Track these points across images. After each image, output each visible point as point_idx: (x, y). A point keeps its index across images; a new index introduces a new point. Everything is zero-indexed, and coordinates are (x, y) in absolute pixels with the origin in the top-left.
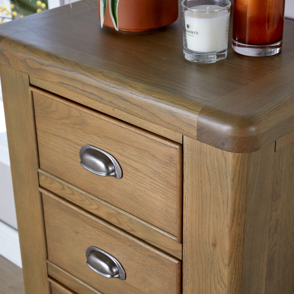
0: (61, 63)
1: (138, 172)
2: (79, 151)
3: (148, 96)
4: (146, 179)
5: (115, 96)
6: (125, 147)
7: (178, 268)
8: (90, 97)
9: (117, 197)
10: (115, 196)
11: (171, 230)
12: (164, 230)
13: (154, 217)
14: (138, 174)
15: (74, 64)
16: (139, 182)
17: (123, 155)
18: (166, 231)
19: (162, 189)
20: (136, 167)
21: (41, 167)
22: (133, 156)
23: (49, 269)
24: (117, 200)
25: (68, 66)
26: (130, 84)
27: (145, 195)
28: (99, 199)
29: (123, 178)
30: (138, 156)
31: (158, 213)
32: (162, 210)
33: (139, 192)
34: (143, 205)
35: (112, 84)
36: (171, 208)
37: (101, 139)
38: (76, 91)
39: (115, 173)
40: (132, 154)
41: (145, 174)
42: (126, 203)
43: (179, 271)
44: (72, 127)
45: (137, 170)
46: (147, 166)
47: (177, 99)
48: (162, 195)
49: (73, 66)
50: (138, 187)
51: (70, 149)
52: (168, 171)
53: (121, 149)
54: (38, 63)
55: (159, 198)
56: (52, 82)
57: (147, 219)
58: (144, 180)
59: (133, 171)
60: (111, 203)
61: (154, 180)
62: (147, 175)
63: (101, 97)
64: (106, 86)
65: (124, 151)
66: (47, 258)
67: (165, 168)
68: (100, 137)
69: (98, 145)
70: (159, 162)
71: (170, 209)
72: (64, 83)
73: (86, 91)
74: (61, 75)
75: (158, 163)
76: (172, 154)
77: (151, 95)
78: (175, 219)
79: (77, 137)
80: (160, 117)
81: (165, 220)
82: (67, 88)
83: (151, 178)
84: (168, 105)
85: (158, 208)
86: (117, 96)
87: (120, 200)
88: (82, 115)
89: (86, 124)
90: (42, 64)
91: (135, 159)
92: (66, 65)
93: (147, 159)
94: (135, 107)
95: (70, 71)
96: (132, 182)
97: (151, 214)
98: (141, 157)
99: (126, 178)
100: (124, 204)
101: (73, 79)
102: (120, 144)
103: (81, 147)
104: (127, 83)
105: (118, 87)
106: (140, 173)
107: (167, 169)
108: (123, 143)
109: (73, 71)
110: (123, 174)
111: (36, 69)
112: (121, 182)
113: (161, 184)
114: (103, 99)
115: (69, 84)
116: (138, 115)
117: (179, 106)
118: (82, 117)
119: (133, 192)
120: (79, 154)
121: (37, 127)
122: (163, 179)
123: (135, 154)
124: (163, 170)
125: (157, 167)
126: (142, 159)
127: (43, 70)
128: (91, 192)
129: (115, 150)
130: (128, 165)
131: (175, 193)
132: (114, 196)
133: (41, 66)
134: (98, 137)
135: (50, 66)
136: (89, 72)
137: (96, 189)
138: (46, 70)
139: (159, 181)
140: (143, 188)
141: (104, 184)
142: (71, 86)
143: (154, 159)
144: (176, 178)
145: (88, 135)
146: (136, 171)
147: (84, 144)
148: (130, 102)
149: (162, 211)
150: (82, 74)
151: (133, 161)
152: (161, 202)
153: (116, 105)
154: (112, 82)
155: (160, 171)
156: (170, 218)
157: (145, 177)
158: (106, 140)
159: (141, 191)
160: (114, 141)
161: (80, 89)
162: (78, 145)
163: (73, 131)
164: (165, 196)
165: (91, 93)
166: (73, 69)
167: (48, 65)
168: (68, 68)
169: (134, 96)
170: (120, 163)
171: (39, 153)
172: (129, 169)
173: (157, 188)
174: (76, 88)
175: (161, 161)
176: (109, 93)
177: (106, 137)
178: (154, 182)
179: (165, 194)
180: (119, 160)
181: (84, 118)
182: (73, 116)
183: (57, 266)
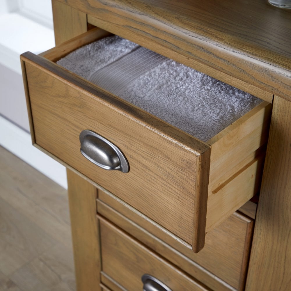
0: (129, 5)
1: (147, 170)
2: (79, 135)
3: (237, 49)
4: (157, 180)
5: (194, 46)
6: (133, 140)
7: (250, 227)
8: (163, 44)
9: (122, 190)
10: (120, 188)
11: (186, 238)
12: (177, 235)
13: (165, 220)
14: (148, 172)
15: (145, 6)
16: (149, 180)
17: (130, 149)
18: (179, 236)
19: (176, 194)
20: (146, 165)
21: (37, 142)
22: (142, 152)
23: (99, 207)
24: (123, 193)
25: (137, 9)
26: (214, 34)
27: (155, 196)
28: (102, 188)
29: (130, 172)
30: (148, 154)
31: (171, 217)
32: (175, 215)
33: (149, 191)
34: (153, 205)
35: (192, 33)
36: (187, 216)
37: (105, 127)
38: (146, 37)
39: (121, 167)
40: (141, 150)
41: (156, 174)
42: (133, 199)
43: (250, 230)
44: (70, 108)
45: (147, 167)
46: (159, 166)
47: (275, 56)
48: (176, 200)
49: (144, 9)
50: (147, 185)
51: (69, 130)
52: (185, 177)
53: (129, 142)
54: (101, 2)
55: (173, 202)
56: (117, 24)
57: (157, 220)
58: (155, 180)
59: (143, 168)
60: (115, 194)
61: (167, 182)
62: (158, 175)
63: (177, 46)
64: (184, 34)
65: (132, 145)
66: (97, 197)
67: (181, 173)
68: (103, 124)
69: (101, 133)
70: (174, 165)
71: (185, 216)
72: (131, 27)
73: (159, 38)
74: (129, 18)
75: (172, 166)
76: (191, 160)
77: (242, 49)
78: (192, 228)
79: (76, 119)
80: (252, 75)
81: (178, 226)
82: (135, 33)
83: (164, 180)
84: (264, 62)
85: (171, 212)
86: (198, 46)
87: (126, 194)
88: (82, 97)
89: (87, 107)
90: (106, 5)
91: (145, 156)
92: (135, 8)
93: (159, 159)
94: (220, 61)
95: (140, 14)
96: (141, 179)
97: (162, 216)
98: (151, 155)
99: (133, 174)
100: (130, 199)
101: (144, 24)
102: (127, 136)
103: (82, 131)
104: (211, 33)
105: (200, 37)
106: (150, 171)
107: (184, 175)
108: (130, 136)
109: (144, 15)
110: (130, 169)
111: (98, 9)
112: (128, 176)
113: (175, 188)
114: (179, 48)
115: (139, 28)
116: (223, 69)
117: (278, 65)
118: (82, 99)
119: (141, 189)
120: (79, 137)
121: (31, 100)
122: (178, 184)
123: (144, 151)
124: (179, 175)
125: (171, 169)
126: (153, 157)
127: (107, 11)
128: (93, 178)
129: (121, 141)
130: (136, 160)
131: (193, 201)
132: (118, 188)
133: (105, 6)
134: (101, 123)
135: (115, 7)
136: (164, 17)
137: (98, 177)
138: (111, 11)
139: (173, 185)
140: (153, 188)
141: (108, 174)
142: (140, 30)
143: (167, 160)
144: (194, 186)
145: (90, 119)
146: (145, 169)
147: (85, 128)
148: (214, 55)
149: (176, 217)
150: (155, 19)
151: (142, 157)
152: (175, 207)
153: (196, 56)
154: (192, 30)
155: (175, 175)
156: (184, 225)
157: (156, 177)
158: (110, 129)
159: (151, 191)
160: (120, 132)
161: (151, 35)
162: (78, 128)
163: (71, 112)
164: (180, 202)
165: (165, 41)
166: (144, 12)
167: (113, 6)
168: (137, 10)
169: (220, 49)
170: (126, 156)
171: (35, 128)
172: (137, 165)
173: (171, 192)
174: (147, 33)
175: (176, 165)
176: (188, 42)
177: (110, 125)
178: (166, 184)
179: (180, 199)
180: (125, 153)
181: (84, 101)
182: (71, 96)
183: (108, 205)
